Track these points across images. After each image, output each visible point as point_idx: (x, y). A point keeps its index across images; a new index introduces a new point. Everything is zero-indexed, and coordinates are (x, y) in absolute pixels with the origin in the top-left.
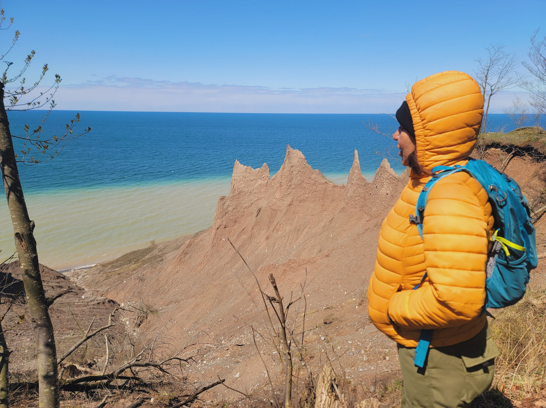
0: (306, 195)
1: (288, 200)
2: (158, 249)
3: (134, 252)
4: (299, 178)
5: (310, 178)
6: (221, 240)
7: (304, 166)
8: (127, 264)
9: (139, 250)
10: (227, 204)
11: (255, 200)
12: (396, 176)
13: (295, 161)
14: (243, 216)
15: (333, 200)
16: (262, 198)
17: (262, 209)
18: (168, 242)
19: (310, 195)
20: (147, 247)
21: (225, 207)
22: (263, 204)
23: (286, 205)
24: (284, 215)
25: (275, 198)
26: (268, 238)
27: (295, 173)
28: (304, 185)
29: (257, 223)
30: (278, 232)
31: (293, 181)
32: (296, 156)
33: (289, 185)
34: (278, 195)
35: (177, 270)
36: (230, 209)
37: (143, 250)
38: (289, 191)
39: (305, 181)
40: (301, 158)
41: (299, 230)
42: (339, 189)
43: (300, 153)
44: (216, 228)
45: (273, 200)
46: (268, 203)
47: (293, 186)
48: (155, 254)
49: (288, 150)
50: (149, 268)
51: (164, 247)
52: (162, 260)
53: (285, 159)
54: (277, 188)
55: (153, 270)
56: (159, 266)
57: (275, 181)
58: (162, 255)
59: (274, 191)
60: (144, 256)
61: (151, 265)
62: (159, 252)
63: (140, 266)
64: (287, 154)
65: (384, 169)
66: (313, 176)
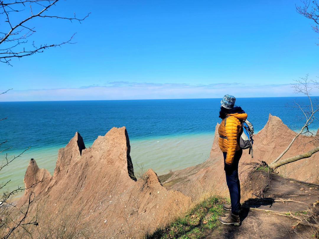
0: (285, 142)
1: (273, 145)
3: (161, 177)
4: (278, 132)
5: (286, 132)
7: (281, 125)
9: (163, 175)
13: (274, 122)
18: (180, 170)
19: (287, 142)
23: (272, 148)
27: (275, 129)
28: (283, 136)
31: (275, 134)
32: (275, 120)
33: (272, 136)
34: (265, 142)
37: (166, 176)
38: (273, 140)
39: (283, 134)
40: (279, 121)
43: (278, 118)
45: (262, 145)
46: (257, 147)
47: (275, 137)
48: (174, 177)
49: (270, 116)
50: (182, 185)
51: (178, 173)
52: (189, 180)
53: (268, 121)
54: (264, 138)
55: (185, 186)
56: (189, 184)
57: (261, 134)
58: (186, 178)
59: (261, 140)
60: (167, 179)
61: (182, 183)
62: (176, 176)
63: (173, 184)
64: (270, 118)
66: (289, 131)
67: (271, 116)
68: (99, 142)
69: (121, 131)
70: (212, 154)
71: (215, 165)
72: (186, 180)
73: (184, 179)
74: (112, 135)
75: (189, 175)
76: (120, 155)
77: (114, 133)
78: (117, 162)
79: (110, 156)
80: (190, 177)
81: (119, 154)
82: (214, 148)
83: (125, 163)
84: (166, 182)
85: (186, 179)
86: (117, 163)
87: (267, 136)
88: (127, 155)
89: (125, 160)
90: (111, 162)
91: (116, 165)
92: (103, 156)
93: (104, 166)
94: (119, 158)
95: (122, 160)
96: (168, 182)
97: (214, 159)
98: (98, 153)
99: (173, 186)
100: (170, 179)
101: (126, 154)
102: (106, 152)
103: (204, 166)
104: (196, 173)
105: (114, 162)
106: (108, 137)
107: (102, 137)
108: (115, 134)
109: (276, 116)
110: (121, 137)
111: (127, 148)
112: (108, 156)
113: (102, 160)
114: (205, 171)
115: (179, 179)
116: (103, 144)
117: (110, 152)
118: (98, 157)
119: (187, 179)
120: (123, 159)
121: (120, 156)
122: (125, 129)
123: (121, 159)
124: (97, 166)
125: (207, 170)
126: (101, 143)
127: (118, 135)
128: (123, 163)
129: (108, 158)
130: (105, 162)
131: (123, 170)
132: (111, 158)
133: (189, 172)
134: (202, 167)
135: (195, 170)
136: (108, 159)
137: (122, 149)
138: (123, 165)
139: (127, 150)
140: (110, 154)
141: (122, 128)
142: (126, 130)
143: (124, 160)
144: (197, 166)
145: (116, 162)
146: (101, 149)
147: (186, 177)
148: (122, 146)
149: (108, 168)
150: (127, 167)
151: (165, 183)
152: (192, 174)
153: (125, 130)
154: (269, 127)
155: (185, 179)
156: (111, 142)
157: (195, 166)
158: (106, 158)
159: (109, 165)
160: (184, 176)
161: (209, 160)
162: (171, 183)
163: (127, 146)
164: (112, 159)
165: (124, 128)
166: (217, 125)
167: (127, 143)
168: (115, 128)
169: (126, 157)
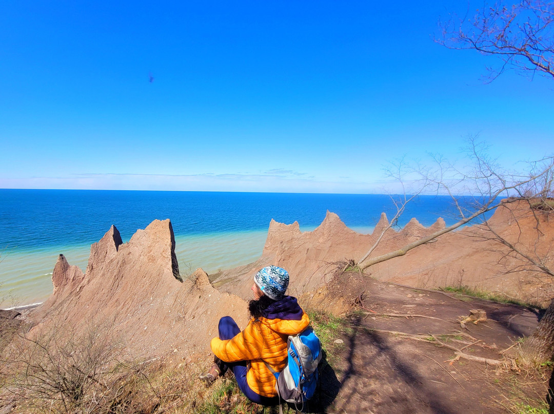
0: (341, 241)
1: (329, 243)
2: (224, 275)
4: (335, 230)
5: (343, 230)
7: (339, 223)
9: (213, 274)
10: (284, 246)
11: (302, 243)
13: (332, 219)
14: (294, 253)
15: (360, 244)
16: (307, 242)
18: (230, 270)
19: (344, 241)
21: (283, 247)
22: (310, 246)
23: (328, 247)
24: (328, 252)
25: (319, 242)
27: (332, 227)
28: (340, 234)
29: (308, 258)
31: (332, 232)
32: (332, 217)
33: (329, 234)
36: (286, 249)
38: (329, 238)
39: (340, 232)
40: (337, 218)
42: (364, 237)
43: (336, 215)
44: (278, 261)
45: (317, 244)
46: (313, 246)
47: (331, 235)
48: (223, 277)
51: (228, 273)
52: (240, 280)
53: (326, 218)
54: (320, 236)
55: (235, 286)
56: (239, 285)
57: (317, 232)
58: (236, 278)
59: (317, 238)
60: (215, 279)
61: (232, 284)
63: (222, 285)
64: (327, 215)
65: (413, 224)
66: (346, 229)
67: (328, 212)
68: (138, 236)
69: (164, 224)
70: (264, 252)
72: (236, 280)
73: (234, 279)
74: (154, 228)
75: (240, 275)
76: (163, 251)
77: (157, 226)
78: (160, 259)
79: (152, 253)
80: (240, 277)
81: (162, 251)
82: (267, 246)
83: (169, 261)
84: (214, 282)
86: (159, 261)
87: (323, 235)
88: (172, 252)
89: (169, 258)
90: (152, 259)
91: (158, 263)
92: (143, 253)
93: (144, 264)
94: (162, 255)
95: (165, 258)
96: (217, 282)
97: (267, 257)
98: (137, 249)
100: (218, 279)
101: (170, 251)
102: (146, 249)
103: (255, 265)
104: (248, 272)
105: (156, 259)
106: (148, 230)
107: (142, 231)
109: (333, 213)
110: (164, 230)
111: (171, 244)
112: (149, 252)
113: (142, 257)
115: (229, 279)
116: (143, 239)
117: (151, 248)
118: (137, 254)
119: (238, 280)
120: (166, 256)
121: (164, 253)
123: (164, 256)
124: (136, 264)
126: (141, 237)
127: (161, 229)
128: (167, 261)
129: (149, 255)
130: (146, 259)
131: (167, 269)
132: (153, 255)
133: (239, 272)
134: (254, 267)
135: (246, 269)
137: (166, 245)
138: (167, 264)
139: (171, 246)
140: (151, 251)
141: (165, 221)
142: (170, 223)
144: (248, 266)
146: (141, 245)
147: (237, 277)
148: (166, 241)
149: (149, 267)
150: (171, 265)
152: (243, 274)
154: (326, 225)
156: (153, 237)
158: (146, 255)
159: (150, 263)
160: (234, 275)
161: (262, 259)
162: (220, 283)
163: (172, 241)
164: (153, 257)
165: (168, 220)
166: (272, 221)
167: (171, 238)
168: (158, 221)
169: (170, 253)
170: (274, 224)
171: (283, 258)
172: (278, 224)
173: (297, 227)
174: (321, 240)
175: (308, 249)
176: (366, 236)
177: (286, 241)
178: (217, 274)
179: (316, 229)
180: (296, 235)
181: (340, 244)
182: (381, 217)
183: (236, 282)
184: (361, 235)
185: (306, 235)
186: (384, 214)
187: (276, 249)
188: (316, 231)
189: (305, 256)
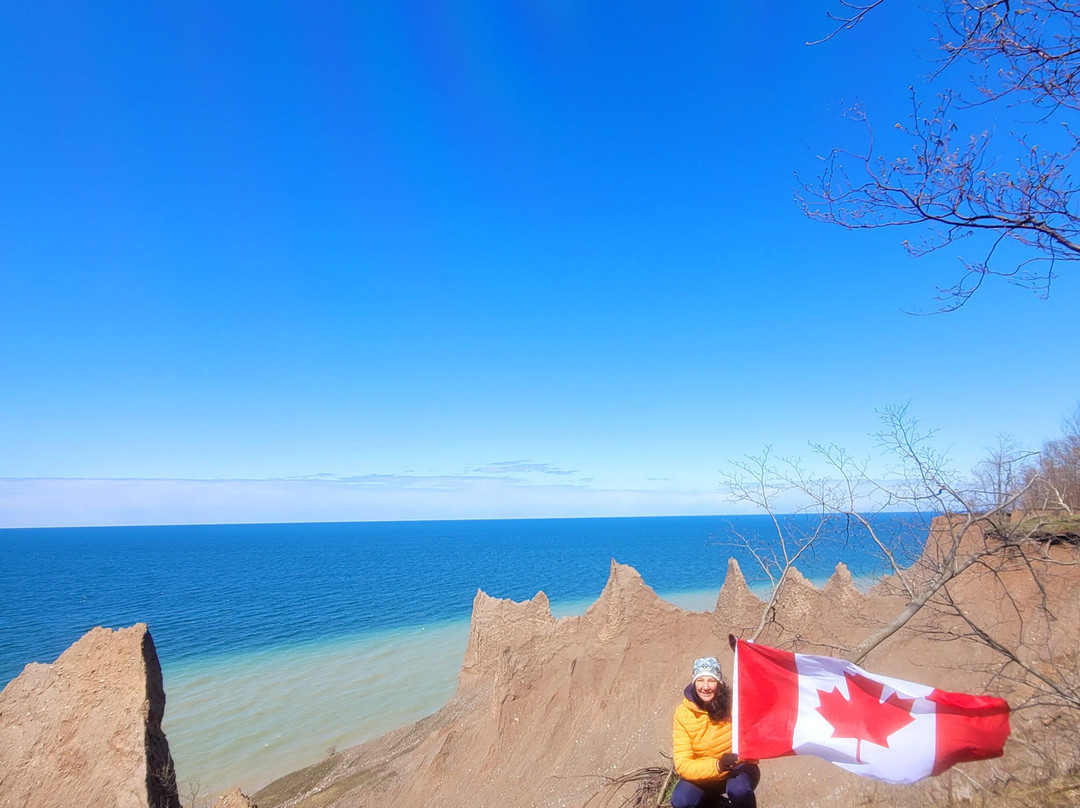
0: (650, 632)
1: (623, 642)
2: (347, 762)
3: (296, 775)
4: (635, 607)
5: (652, 606)
6: (512, 720)
7: (641, 588)
8: (287, 799)
9: (306, 769)
10: (514, 659)
11: (558, 648)
12: (816, 588)
13: (624, 582)
14: (541, 676)
15: (691, 635)
16: (570, 644)
17: (578, 661)
18: (363, 745)
19: (655, 632)
20: (321, 761)
21: (512, 664)
22: (577, 652)
23: (621, 650)
24: (622, 665)
25: (599, 642)
26: (603, 705)
27: (627, 599)
28: (645, 616)
29: (575, 684)
30: (618, 693)
31: (626, 612)
32: (626, 575)
33: (620, 618)
35: (436, 786)
36: (520, 666)
37: (315, 769)
38: (623, 627)
39: (645, 610)
40: (635, 577)
41: (651, 685)
42: (699, 618)
43: (632, 571)
44: (501, 701)
45: (597, 645)
46: (586, 651)
47: (627, 620)
48: (344, 770)
49: (612, 567)
50: (368, 793)
51: (358, 756)
52: (394, 774)
53: (610, 580)
54: (601, 625)
55: (380, 794)
56: (392, 786)
57: (594, 615)
58: (382, 767)
59: (593, 630)
60: (320, 779)
61: (370, 787)
62: (350, 766)
63: (339, 794)
64: (613, 572)
65: (792, 580)
66: (657, 602)
67: (615, 565)
68: (28, 687)
69: (126, 641)
70: (462, 680)
71: (472, 716)
72: (382, 774)
73: (375, 774)
74: (88, 657)
75: (394, 757)
76: (117, 733)
77: (99, 648)
78: (103, 763)
79: (74, 742)
80: (396, 764)
81: (111, 733)
82: (469, 664)
83: (138, 765)
84: (316, 789)
85: (383, 770)
86: (102, 770)
87: (608, 620)
88: (148, 732)
89: (136, 753)
90: (76, 764)
91: (95, 775)
92: (41, 745)
93: (42, 784)
94: (112, 747)
95: (123, 754)
96: (323, 790)
97: (469, 696)
98: (21, 731)
99: (340, 799)
100: (328, 780)
101: (140, 729)
102: (56, 729)
103: (439, 721)
104: (417, 746)
105: (91, 762)
106: (68, 666)
107: (45, 667)
108: (98, 654)
109: (627, 566)
110: (125, 662)
111: (148, 707)
112: (63, 742)
113: (34, 762)
114: (445, 736)
115: (362, 773)
116: (45, 694)
117: (73, 727)
118: (20, 751)
119: (387, 772)
120: (128, 748)
121: (118, 739)
122: (144, 631)
123: (118, 750)
124: (11, 787)
125: (448, 732)
126: (38, 690)
127: (115, 657)
128: (128, 766)
129: (62, 749)
130: (50, 766)
131: (129, 794)
132: (78, 750)
133: (394, 748)
134: (436, 726)
135: (411, 738)
136: (62, 754)
137: (128, 711)
138: (130, 774)
139: (147, 712)
140: (72, 735)
141: (131, 629)
142: (148, 641)
143: (132, 752)
144: (419, 725)
145: (96, 764)
146: (35, 717)
147: (385, 763)
148: (128, 699)
149: (60, 792)
150: (145, 777)
151: (312, 795)
152: (405, 752)
153: (142, 637)
154: (613, 595)
155: (380, 771)
156: (80, 686)
157: (414, 723)
158: (52, 751)
159: (68, 779)
160: (375, 760)
161: (456, 701)
162: (332, 791)
163: (149, 695)
164: (81, 753)
165: (140, 628)
166: (478, 594)
167: (148, 686)
168: (104, 631)
169: (142, 738)
170: (486, 604)
171: (512, 692)
172: (496, 602)
173: (545, 607)
174: (604, 636)
175: (575, 662)
176: (701, 615)
177: (518, 645)
178: (324, 764)
179: (590, 608)
180: (544, 627)
181: (647, 640)
182: (728, 568)
183: (384, 779)
184: (691, 615)
185: (567, 624)
186: (735, 562)
187: (493, 668)
188: (590, 613)
189: (568, 679)
